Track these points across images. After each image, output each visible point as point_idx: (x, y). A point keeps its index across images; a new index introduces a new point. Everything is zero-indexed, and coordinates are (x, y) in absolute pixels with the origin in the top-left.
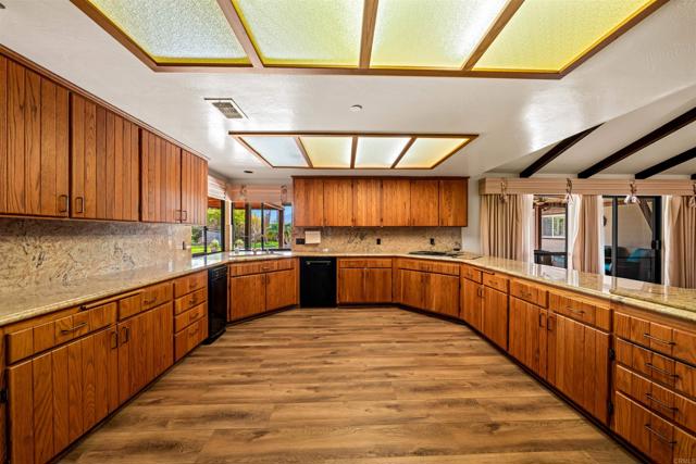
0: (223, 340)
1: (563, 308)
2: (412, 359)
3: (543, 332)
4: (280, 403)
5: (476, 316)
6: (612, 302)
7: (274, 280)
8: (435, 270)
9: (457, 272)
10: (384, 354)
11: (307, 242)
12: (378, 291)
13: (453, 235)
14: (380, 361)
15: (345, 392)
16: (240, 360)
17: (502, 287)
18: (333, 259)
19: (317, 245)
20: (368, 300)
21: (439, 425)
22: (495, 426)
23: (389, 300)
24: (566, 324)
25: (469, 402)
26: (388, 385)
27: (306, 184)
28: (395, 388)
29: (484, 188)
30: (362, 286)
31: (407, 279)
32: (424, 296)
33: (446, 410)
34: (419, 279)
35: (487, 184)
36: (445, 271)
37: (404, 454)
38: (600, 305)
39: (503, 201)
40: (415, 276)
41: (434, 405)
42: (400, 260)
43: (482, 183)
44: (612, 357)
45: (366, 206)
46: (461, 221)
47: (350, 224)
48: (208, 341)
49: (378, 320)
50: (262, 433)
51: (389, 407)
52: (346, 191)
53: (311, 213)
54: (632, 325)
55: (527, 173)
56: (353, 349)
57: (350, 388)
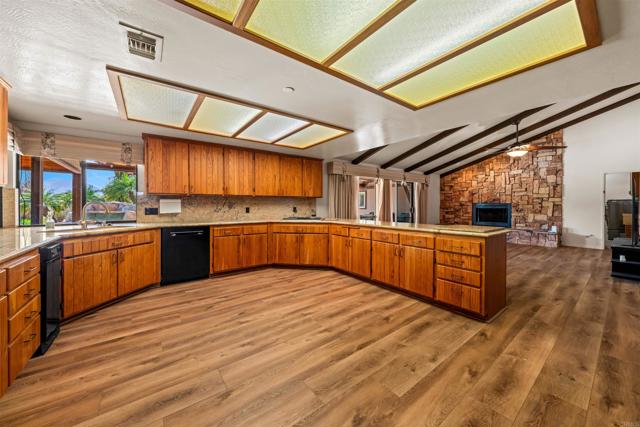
0: (60, 345)
1: (410, 242)
2: (313, 299)
3: (396, 259)
4: (221, 367)
5: (344, 261)
6: (435, 233)
7: (129, 256)
8: (308, 231)
9: (326, 231)
10: (288, 301)
11: (162, 211)
12: (254, 256)
13: (310, 204)
14: (290, 308)
15: (279, 337)
16: (125, 352)
17: (366, 236)
18: (206, 229)
19: (175, 215)
20: (244, 266)
21: (359, 330)
22: (387, 319)
23: (265, 262)
24: (410, 251)
25: (366, 312)
26: (309, 320)
27: (164, 145)
28: (316, 320)
29: (332, 169)
30: (238, 252)
31: (283, 242)
32: (299, 253)
33: (356, 321)
34: (294, 239)
35: (335, 167)
36: (316, 231)
37: (352, 353)
38: (428, 236)
39: (344, 180)
40: (290, 238)
41: (349, 321)
42: (275, 225)
43: (330, 165)
44: (435, 262)
45: (238, 176)
46: (318, 194)
47: (221, 192)
48: (39, 353)
49: (261, 280)
50: (227, 394)
51: (321, 332)
52: (216, 159)
53: (172, 178)
54: (445, 243)
55: (356, 161)
56: (258, 306)
57: (281, 332)
